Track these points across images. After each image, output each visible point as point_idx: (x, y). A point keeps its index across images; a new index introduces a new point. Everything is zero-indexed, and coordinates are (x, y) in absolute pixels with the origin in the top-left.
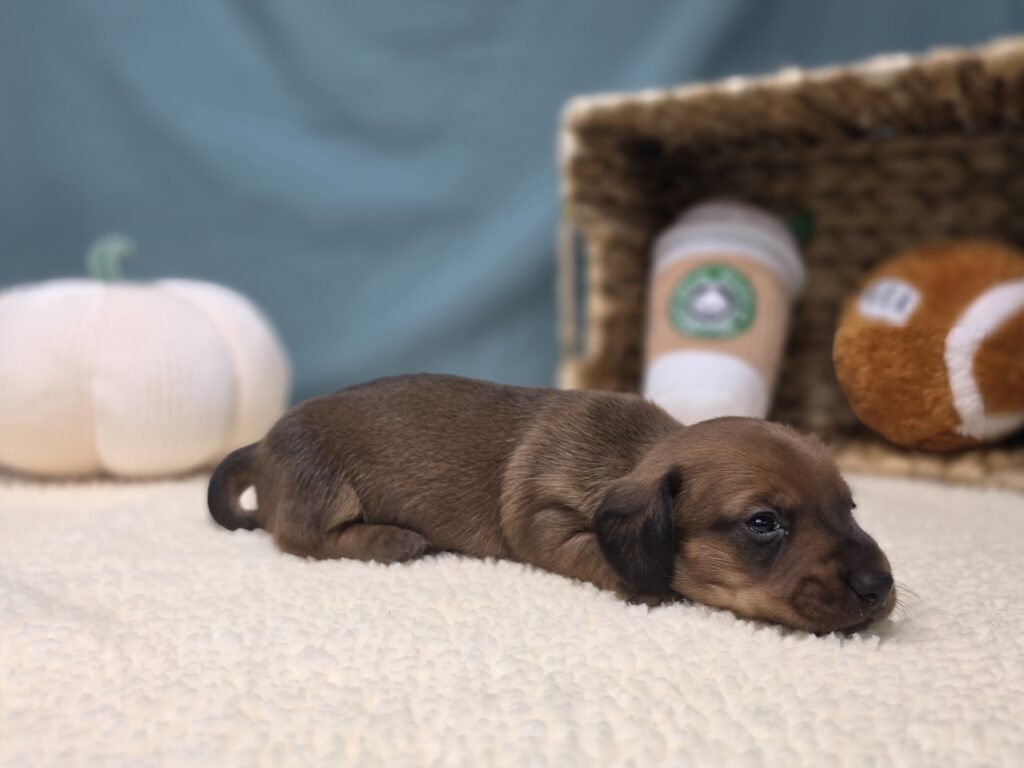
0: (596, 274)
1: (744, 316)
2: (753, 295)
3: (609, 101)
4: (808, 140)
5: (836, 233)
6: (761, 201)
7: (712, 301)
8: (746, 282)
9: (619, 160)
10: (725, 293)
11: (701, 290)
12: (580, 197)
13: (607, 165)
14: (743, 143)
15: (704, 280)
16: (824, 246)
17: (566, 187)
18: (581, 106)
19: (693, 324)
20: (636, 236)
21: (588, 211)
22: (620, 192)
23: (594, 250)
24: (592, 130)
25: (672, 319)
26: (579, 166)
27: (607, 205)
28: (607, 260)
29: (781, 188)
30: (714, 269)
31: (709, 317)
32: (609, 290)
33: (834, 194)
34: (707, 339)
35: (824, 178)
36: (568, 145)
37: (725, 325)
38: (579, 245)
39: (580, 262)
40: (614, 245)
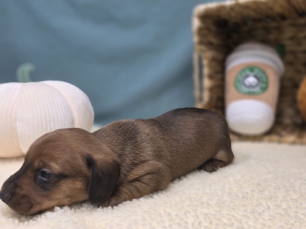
0: (206, 71)
1: (264, 86)
2: (267, 78)
3: (212, 5)
4: (283, 17)
5: (293, 53)
6: (265, 42)
7: (251, 80)
8: (264, 72)
9: (213, 28)
10: (256, 77)
11: (247, 76)
12: (201, 43)
13: (209, 30)
14: (257, 20)
15: (248, 72)
16: (290, 57)
17: (196, 39)
18: (201, 8)
19: (246, 90)
20: (220, 56)
21: (203, 48)
22: (214, 40)
23: (205, 62)
24: (205, 17)
25: (236, 87)
26: (200, 31)
27: (209, 45)
28: (210, 66)
29: (272, 37)
30: (251, 68)
31: (251, 86)
32: (211, 77)
33: (292, 38)
34: (250, 95)
35: (289, 32)
36: (196, 23)
37: (257, 89)
38: (200, 60)
39: (201, 67)
40: (213, 60)
